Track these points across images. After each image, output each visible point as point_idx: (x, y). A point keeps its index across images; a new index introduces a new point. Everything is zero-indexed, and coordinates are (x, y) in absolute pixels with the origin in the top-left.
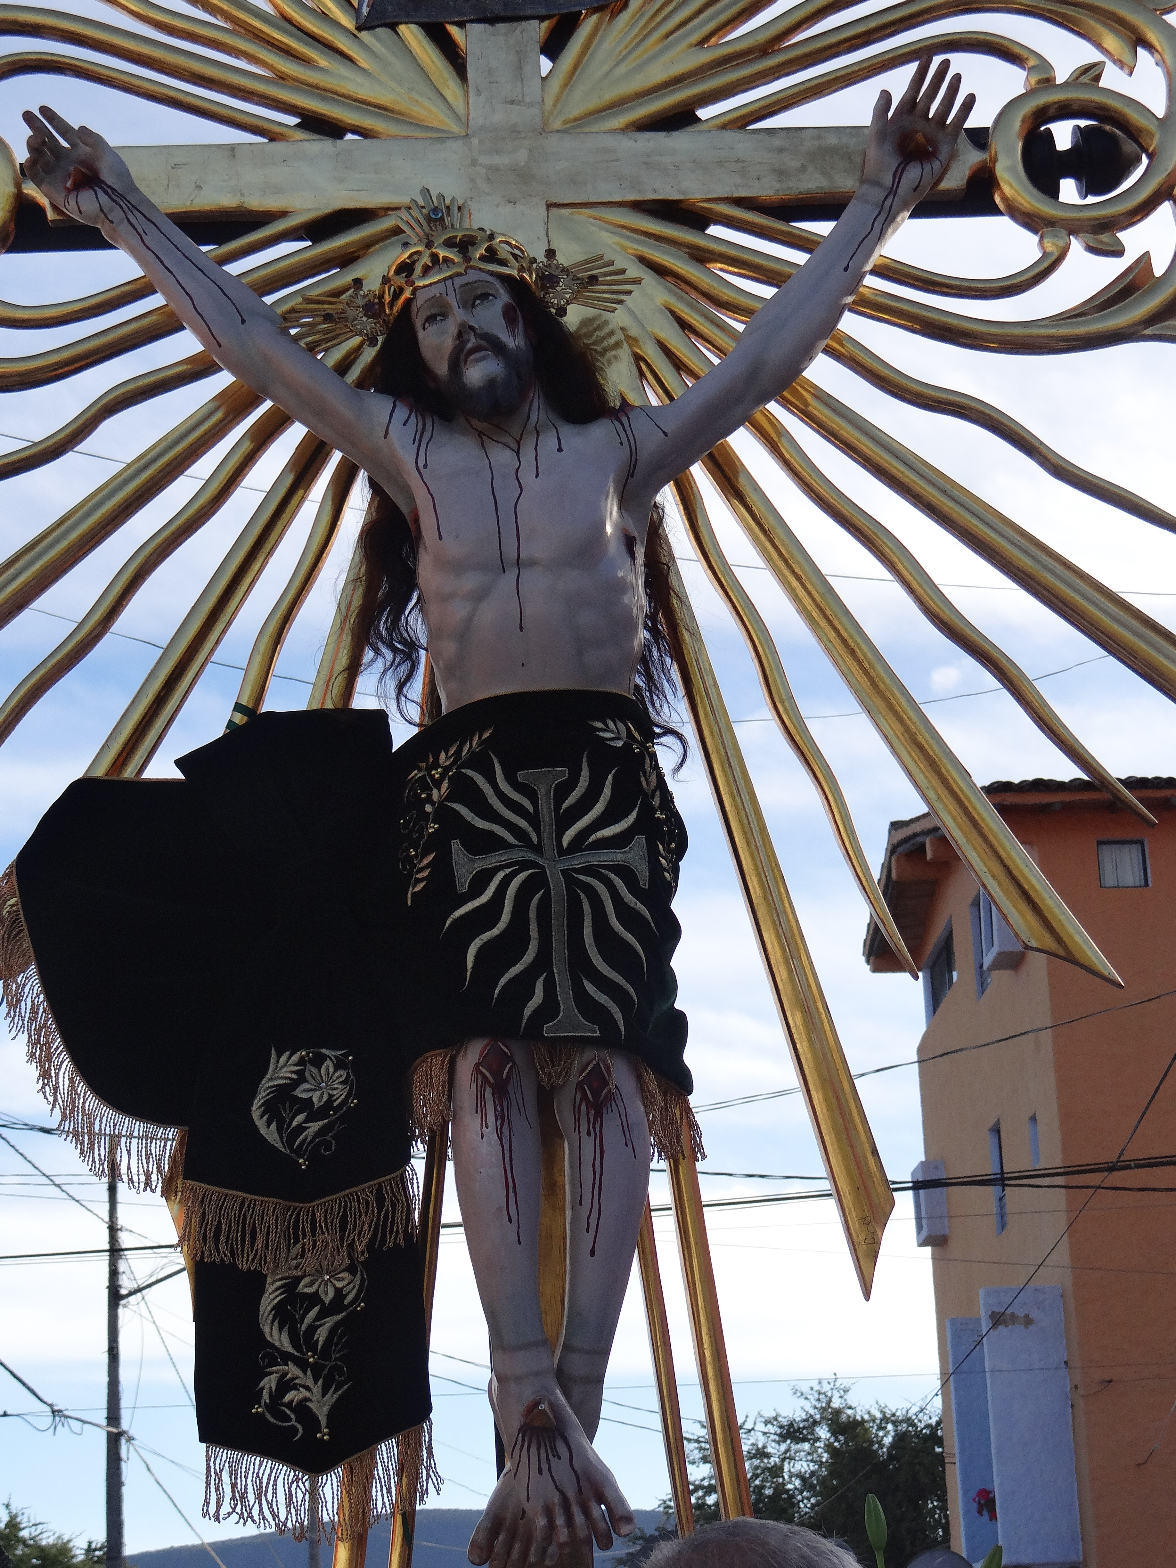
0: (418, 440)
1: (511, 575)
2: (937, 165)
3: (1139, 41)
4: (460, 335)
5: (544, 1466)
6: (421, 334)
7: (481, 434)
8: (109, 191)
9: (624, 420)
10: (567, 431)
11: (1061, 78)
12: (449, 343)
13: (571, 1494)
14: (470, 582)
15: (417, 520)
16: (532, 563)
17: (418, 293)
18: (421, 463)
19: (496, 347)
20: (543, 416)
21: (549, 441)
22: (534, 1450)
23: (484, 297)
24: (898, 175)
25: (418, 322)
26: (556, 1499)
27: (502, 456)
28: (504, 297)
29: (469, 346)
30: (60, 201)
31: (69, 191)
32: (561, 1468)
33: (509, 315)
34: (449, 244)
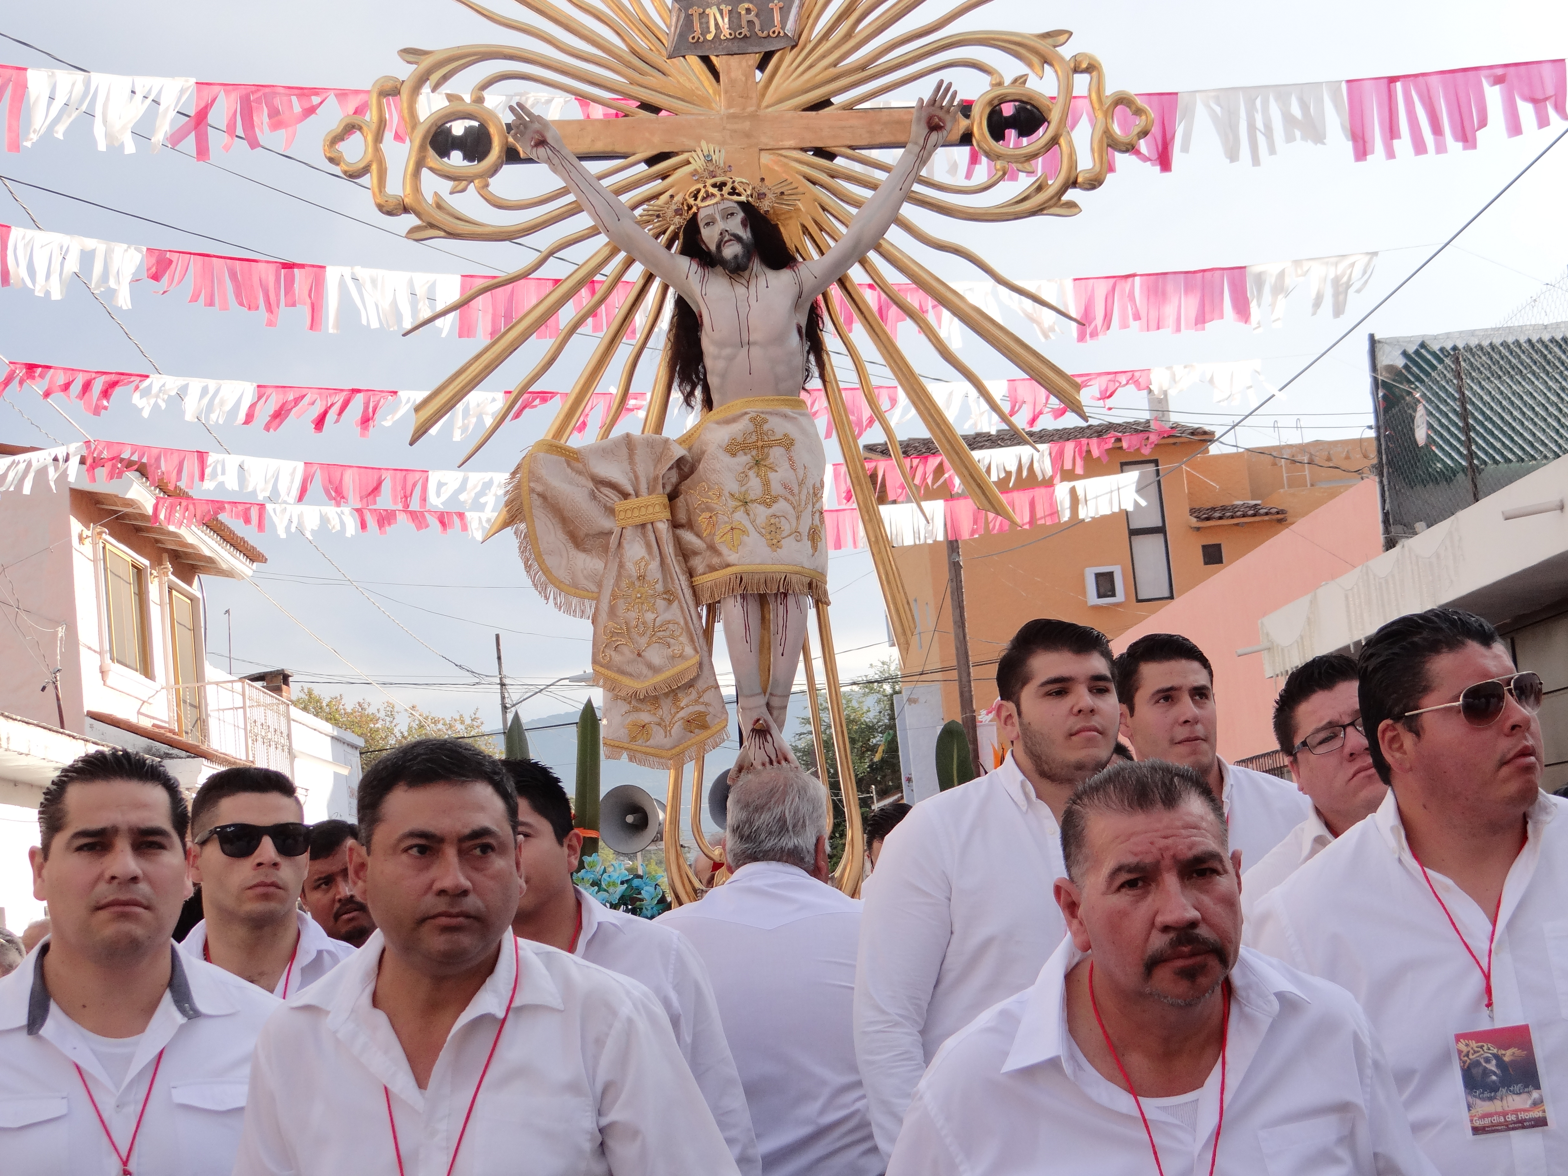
0: (702, 281)
1: (746, 348)
2: (945, 133)
3: (1045, 61)
4: (721, 234)
5: (762, 746)
6: (703, 231)
7: (730, 277)
8: (553, 149)
9: (797, 271)
10: (771, 275)
11: (1007, 82)
12: (716, 237)
13: (774, 758)
14: (727, 351)
15: (701, 316)
16: (755, 343)
17: (701, 210)
18: (703, 293)
19: (738, 239)
20: (759, 268)
21: (762, 282)
22: (757, 739)
23: (732, 214)
24: (926, 139)
25: (701, 225)
26: (767, 759)
27: (740, 290)
28: (741, 215)
29: (726, 239)
30: (528, 152)
31: (533, 147)
32: (769, 747)
33: (744, 224)
34: (714, 185)
